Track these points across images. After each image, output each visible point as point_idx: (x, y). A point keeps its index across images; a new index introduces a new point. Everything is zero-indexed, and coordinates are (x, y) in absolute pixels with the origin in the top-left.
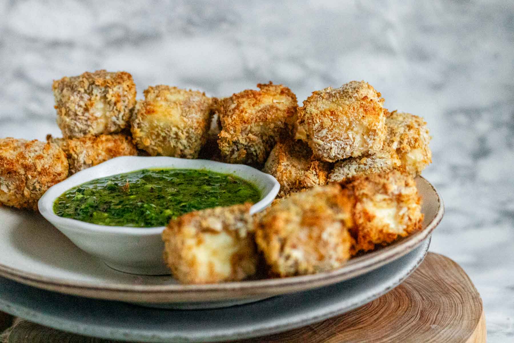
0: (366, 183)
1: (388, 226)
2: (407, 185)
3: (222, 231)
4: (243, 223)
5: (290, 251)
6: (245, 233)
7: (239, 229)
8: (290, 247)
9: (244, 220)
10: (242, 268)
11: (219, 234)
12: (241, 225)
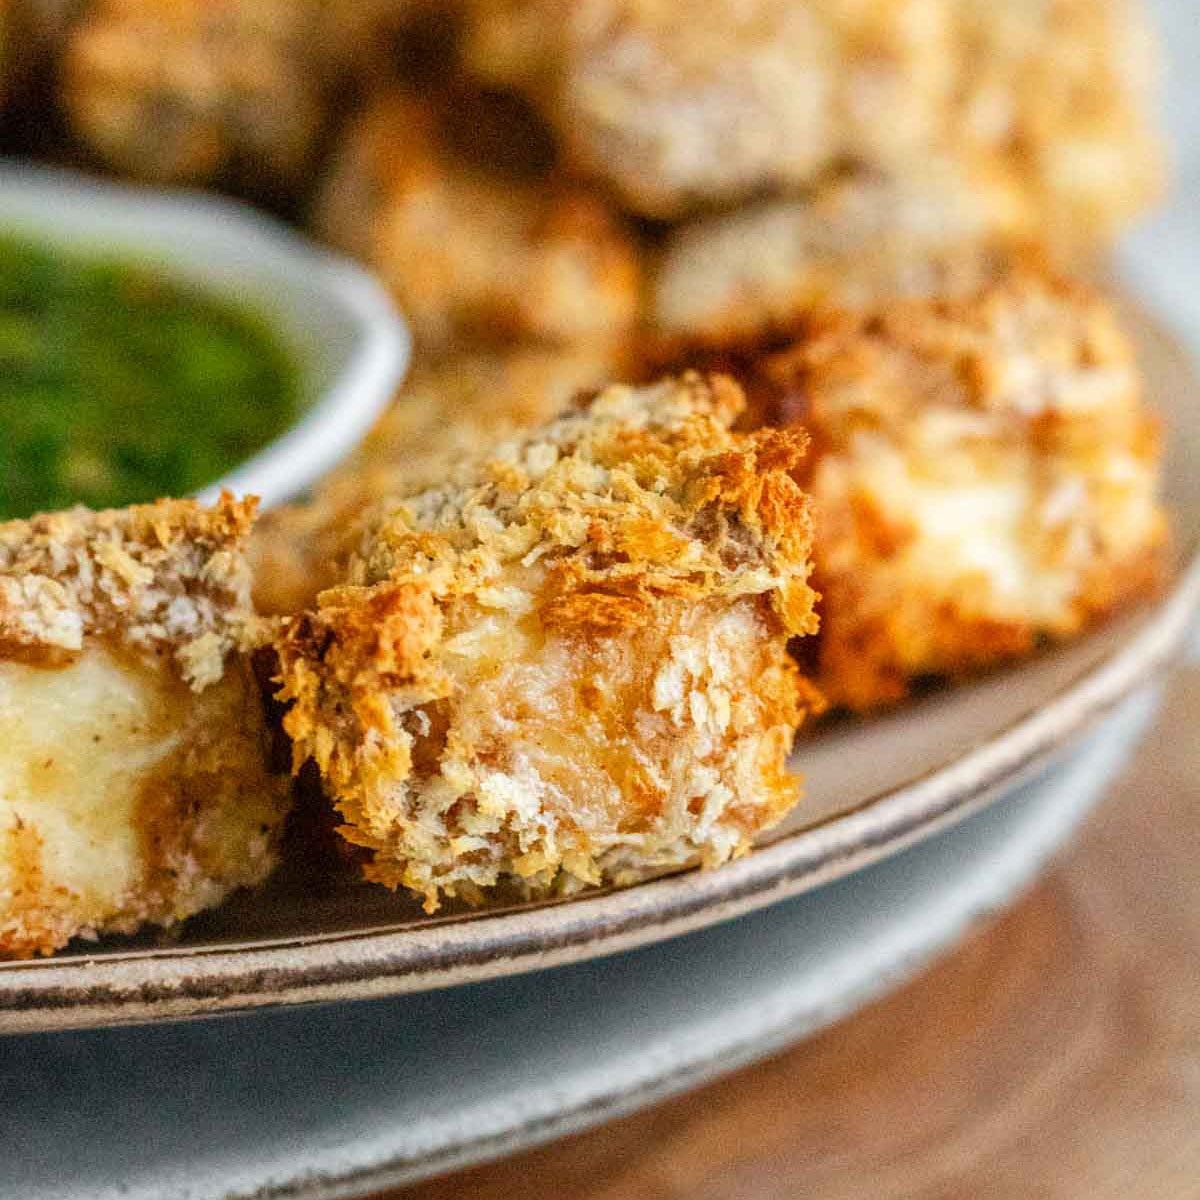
0: (869, 353)
2: (1086, 359)
3: (86, 648)
4: (205, 605)
5: (470, 774)
6: (218, 660)
7: (182, 636)
8: (472, 754)
9: (211, 584)
10: (202, 855)
11: (69, 665)
12: (192, 617)
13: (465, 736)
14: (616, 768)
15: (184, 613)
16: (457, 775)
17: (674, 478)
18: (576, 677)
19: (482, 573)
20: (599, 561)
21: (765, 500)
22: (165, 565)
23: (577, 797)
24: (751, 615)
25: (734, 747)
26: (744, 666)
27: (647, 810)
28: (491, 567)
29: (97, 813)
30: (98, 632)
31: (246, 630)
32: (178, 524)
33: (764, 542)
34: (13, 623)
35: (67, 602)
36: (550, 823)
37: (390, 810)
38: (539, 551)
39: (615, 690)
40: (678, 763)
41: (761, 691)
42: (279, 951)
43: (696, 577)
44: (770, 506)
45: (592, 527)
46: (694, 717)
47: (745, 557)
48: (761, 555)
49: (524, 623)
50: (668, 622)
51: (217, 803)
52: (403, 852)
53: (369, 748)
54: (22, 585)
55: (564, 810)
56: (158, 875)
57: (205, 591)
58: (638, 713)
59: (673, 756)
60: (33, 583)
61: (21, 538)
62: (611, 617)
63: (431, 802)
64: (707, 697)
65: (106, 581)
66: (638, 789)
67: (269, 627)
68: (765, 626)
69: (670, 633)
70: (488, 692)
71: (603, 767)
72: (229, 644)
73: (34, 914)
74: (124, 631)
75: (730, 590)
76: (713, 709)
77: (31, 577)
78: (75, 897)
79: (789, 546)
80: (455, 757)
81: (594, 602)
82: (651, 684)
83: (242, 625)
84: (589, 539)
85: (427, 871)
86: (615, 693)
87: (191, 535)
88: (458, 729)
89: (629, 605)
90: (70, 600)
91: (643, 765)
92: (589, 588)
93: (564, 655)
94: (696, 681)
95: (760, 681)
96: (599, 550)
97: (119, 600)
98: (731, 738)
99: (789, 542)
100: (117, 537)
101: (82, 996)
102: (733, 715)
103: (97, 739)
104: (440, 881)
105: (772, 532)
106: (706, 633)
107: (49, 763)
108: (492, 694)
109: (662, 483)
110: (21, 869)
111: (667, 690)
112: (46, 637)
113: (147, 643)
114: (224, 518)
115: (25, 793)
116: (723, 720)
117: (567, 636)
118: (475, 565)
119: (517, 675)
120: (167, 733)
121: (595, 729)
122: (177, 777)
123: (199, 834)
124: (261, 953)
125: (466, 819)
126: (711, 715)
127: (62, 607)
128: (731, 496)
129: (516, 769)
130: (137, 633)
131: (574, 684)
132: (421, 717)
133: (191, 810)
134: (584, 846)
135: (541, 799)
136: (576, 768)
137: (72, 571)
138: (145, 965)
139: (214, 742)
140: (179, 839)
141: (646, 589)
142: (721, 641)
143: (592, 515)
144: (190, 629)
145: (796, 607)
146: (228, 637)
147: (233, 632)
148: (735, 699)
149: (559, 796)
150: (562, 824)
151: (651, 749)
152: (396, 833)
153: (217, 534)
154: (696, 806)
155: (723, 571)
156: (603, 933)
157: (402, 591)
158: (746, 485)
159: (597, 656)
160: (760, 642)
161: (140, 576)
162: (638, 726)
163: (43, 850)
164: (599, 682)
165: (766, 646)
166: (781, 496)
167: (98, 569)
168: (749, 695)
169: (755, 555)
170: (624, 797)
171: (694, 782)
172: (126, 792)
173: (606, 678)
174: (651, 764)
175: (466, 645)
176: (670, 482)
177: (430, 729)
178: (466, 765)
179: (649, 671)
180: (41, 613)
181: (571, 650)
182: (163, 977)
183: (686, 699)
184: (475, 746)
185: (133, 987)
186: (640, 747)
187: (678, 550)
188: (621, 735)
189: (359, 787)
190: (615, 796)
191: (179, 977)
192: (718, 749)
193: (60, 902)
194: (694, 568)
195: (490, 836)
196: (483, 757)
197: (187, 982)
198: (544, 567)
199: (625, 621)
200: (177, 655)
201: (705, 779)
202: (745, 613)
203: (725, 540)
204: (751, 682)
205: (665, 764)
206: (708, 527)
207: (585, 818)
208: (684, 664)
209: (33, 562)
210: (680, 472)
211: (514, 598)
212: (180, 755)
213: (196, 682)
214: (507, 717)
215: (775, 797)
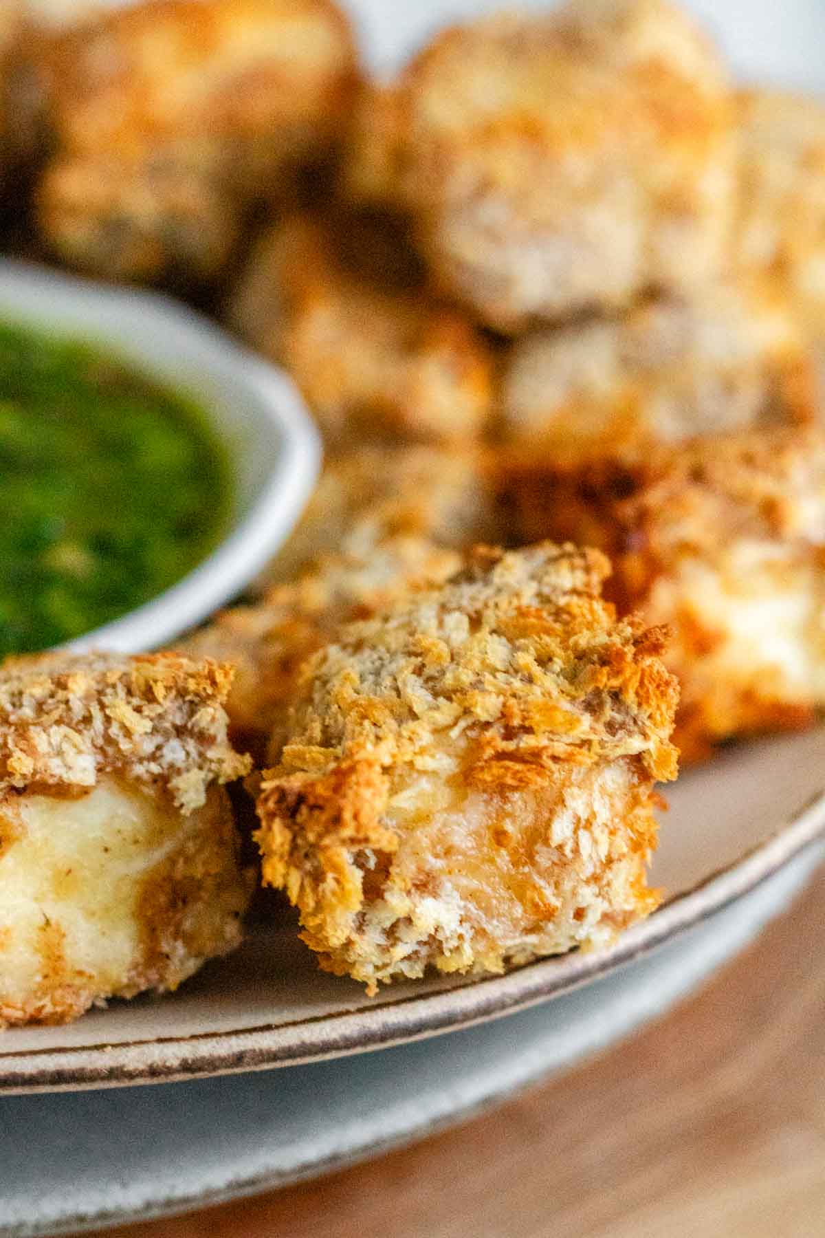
1: (774, 673)
3: (98, 782)
4: (191, 745)
5: (407, 902)
6: (202, 788)
7: (174, 770)
8: (409, 885)
9: (196, 730)
10: (188, 939)
11: (86, 796)
12: (181, 755)
13: (403, 872)
14: (519, 889)
15: (175, 752)
16: (397, 902)
17: (567, 661)
18: (490, 822)
19: (418, 744)
20: (509, 734)
21: (642, 683)
22: (160, 716)
23: (487, 911)
24: (626, 767)
25: (610, 868)
26: (620, 806)
27: (541, 918)
28: (426, 738)
29: (107, 910)
30: (108, 769)
31: (225, 765)
32: (172, 684)
33: (639, 713)
34: (43, 769)
35: (83, 748)
36: (467, 932)
37: (344, 929)
38: (462, 724)
39: (520, 830)
40: (567, 886)
41: (633, 824)
42: (255, 1034)
43: (585, 743)
44: (645, 689)
45: (504, 705)
46: (582, 851)
47: (622, 726)
48: (635, 722)
49: (451, 781)
50: (562, 777)
51: (200, 898)
52: (352, 957)
53: (330, 883)
54: (49, 735)
55: (478, 922)
56: (154, 957)
57: (191, 733)
58: (538, 847)
59: (563, 879)
60: (57, 733)
61: (47, 692)
62: (521, 780)
63: (375, 921)
64: (591, 833)
65: (114, 730)
66: (536, 906)
67: (242, 763)
68: (636, 775)
69: (564, 785)
70: (423, 837)
71: (509, 888)
72: (211, 776)
73: (59, 993)
74: (128, 768)
75: (611, 752)
76: (595, 842)
77: (55, 728)
78: (91, 977)
79: (658, 717)
80: (396, 888)
81: (507, 768)
82: (548, 825)
83: (221, 761)
84: (503, 715)
85: (370, 969)
86: (520, 833)
87: (182, 693)
88: (398, 866)
89: (535, 771)
90: (86, 745)
91: (541, 887)
92: (501, 756)
93: (482, 807)
94: (583, 822)
95: (631, 816)
96: (510, 724)
97: (125, 746)
98: (610, 861)
99: (658, 712)
100: (121, 692)
101: (103, 1075)
102: (611, 845)
103: (106, 850)
104: (380, 975)
105: (645, 706)
106: (591, 784)
107: (70, 871)
108: (425, 839)
109: (558, 664)
110: (49, 958)
111: (561, 830)
112: (68, 778)
113: (146, 777)
114: (209, 682)
115: (51, 896)
116: (603, 852)
117: (485, 791)
118: (412, 736)
119: (445, 825)
120: (160, 844)
121: (503, 859)
122: (169, 879)
123: (187, 925)
124: (242, 1036)
125: (402, 932)
126: (593, 849)
127: (80, 752)
128: (615, 683)
129: (443, 894)
130: (139, 770)
131: (488, 828)
132: (368, 855)
133: (180, 904)
134: (493, 948)
135: (461, 915)
136: (489, 890)
137: (87, 720)
138: (151, 1048)
139: (199, 851)
140: (172, 929)
141: (548, 757)
142: (603, 789)
143: (505, 696)
144: (180, 764)
145: (663, 761)
146: (210, 770)
147: (214, 766)
148: (612, 833)
149: (475, 912)
150: (477, 932)
151: (546, 874)
152: (349, 944)
153: (203, 694)
154: (579, 914)
155: (607, 737)
156: (503, 1006)
157: (359, 767)
158: (628, 673)
159: (508, 807)
160: (633, 786)
161: (141, 725)
162: (537, 858)
163: (65, 941)
164: (509, 827)
165: (636, 790)
166: (653, 680)
167: (108, 720)
168: (622, 828)
169: (631, 723)
170: (525, 911)
171: (580, 899)
172: (129, 892)
173: (514, 822)
174: (547, 886)
175: (406, 801)
176: (564, 663)
177: (376, 864)
178: (405, 895)
179: (547, 815)
180: (63, 760)
181: (488, 802)
182: (165, 1058)
183: (575, 837)
184: (412, 879)
185: (142, 1067)
186: (539, 873)
187: (572, 723)
188: (525, 864)
189: (321, 916)
190: (518, 911)
191: (178, 1058)
192: (598, 871)
193: (78, 981)
194: (584, 737)
195: (419, 943)
196: (416, 886)
197: (185, 1061)
198: (467, 735)
199: (531, 783)
200: (169, 786)
201: (587, 895)
202: (621, 767)
203: (609, 713)
204: (624, 818)
205: (557, 885)
206: (595, 702)
207: (495, 928)
208: (574, 809)
209: (56, 715)
210: (572, 657)
211: (444, 763)
212: (171, 860)
213: (184, 808)
214: (437, 856)
215: (640, 905)
